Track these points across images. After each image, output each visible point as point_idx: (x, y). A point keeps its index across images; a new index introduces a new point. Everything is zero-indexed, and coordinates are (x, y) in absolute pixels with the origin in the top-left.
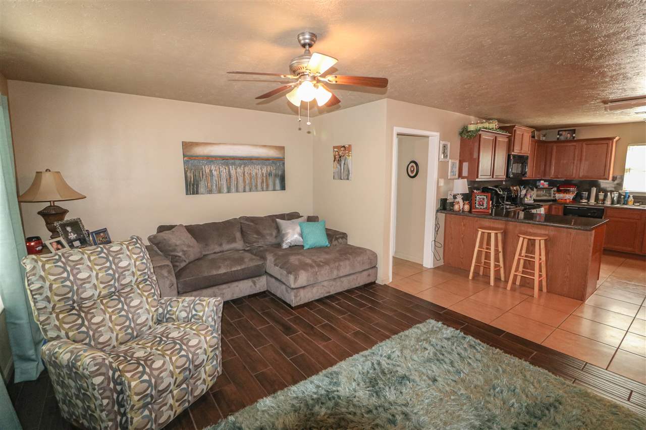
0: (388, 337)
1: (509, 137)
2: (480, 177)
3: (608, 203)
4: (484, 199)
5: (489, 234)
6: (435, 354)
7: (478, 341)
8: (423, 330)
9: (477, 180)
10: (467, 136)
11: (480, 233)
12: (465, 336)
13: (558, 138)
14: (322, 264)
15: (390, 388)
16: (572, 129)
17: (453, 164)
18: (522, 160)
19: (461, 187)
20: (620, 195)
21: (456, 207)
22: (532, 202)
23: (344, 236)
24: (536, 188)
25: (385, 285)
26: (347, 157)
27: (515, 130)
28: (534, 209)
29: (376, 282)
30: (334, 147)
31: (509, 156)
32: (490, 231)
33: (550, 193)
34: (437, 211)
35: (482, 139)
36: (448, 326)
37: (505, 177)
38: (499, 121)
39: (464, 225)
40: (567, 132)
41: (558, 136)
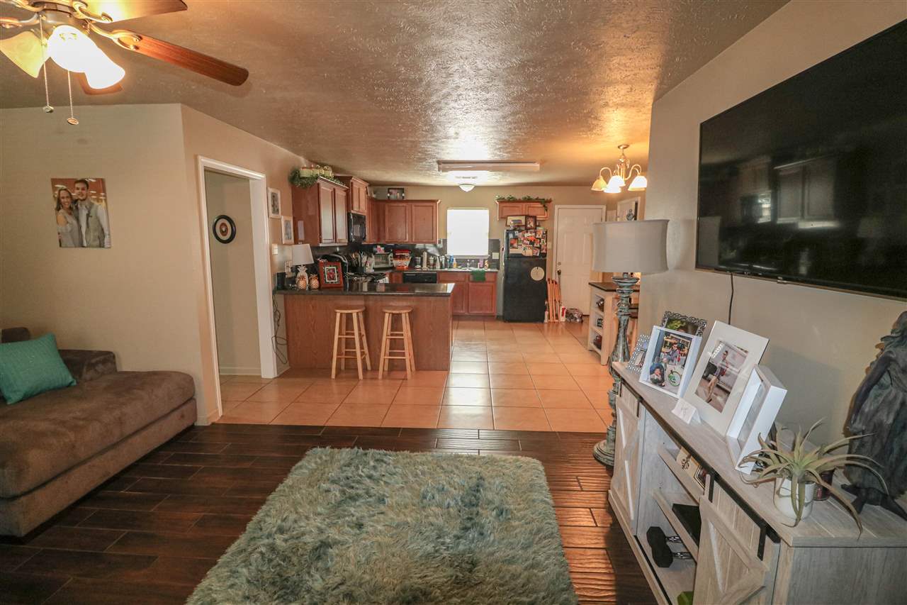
0: (263, 502)
1: (347, 191)
2: (323, 241)
3: (438, 268)
4: (333, 270)
5: (349, 317)
6: (343, 492)
7: (383, 452)
8: (310, 467)
9: (321, 245)
10: (302, 184)
11: (338, 315)
12: (367, 451)
13: (389, 197)
14: (81, 423)
15: (309, 573)
16: (401, 187)
17: (287, 223)
18: (359, 219)
19: (302, 255)
20: (446, 259)
21: (302, 284)
22: (372, 271)
23: (108, 358)
24: (374, 254)
25: (213, 424)
26: (96, 203)
27: (352, 183)
28: (381, 279)
29: (195, 424)
30: (55, 181)
31: (348, 215)
32: (349, 311)
33: (387, 260)
34: (274, 293)
35: (321, 191)
36: (340, 448)
37: (347, 241)
38: (335, 169)
39: (313, 307)
40: (397, 191)
41: (389, 195)
